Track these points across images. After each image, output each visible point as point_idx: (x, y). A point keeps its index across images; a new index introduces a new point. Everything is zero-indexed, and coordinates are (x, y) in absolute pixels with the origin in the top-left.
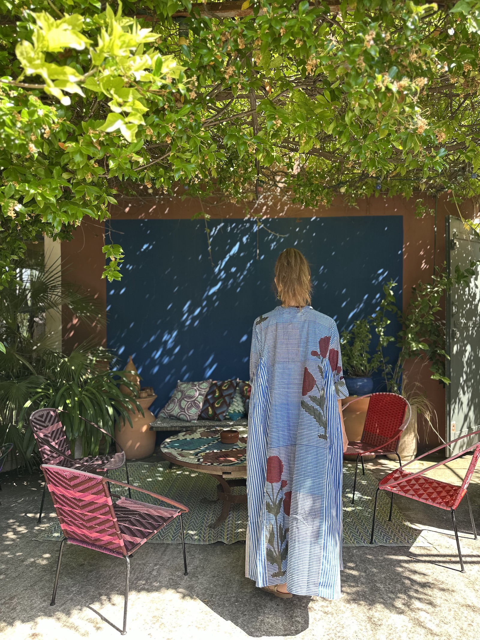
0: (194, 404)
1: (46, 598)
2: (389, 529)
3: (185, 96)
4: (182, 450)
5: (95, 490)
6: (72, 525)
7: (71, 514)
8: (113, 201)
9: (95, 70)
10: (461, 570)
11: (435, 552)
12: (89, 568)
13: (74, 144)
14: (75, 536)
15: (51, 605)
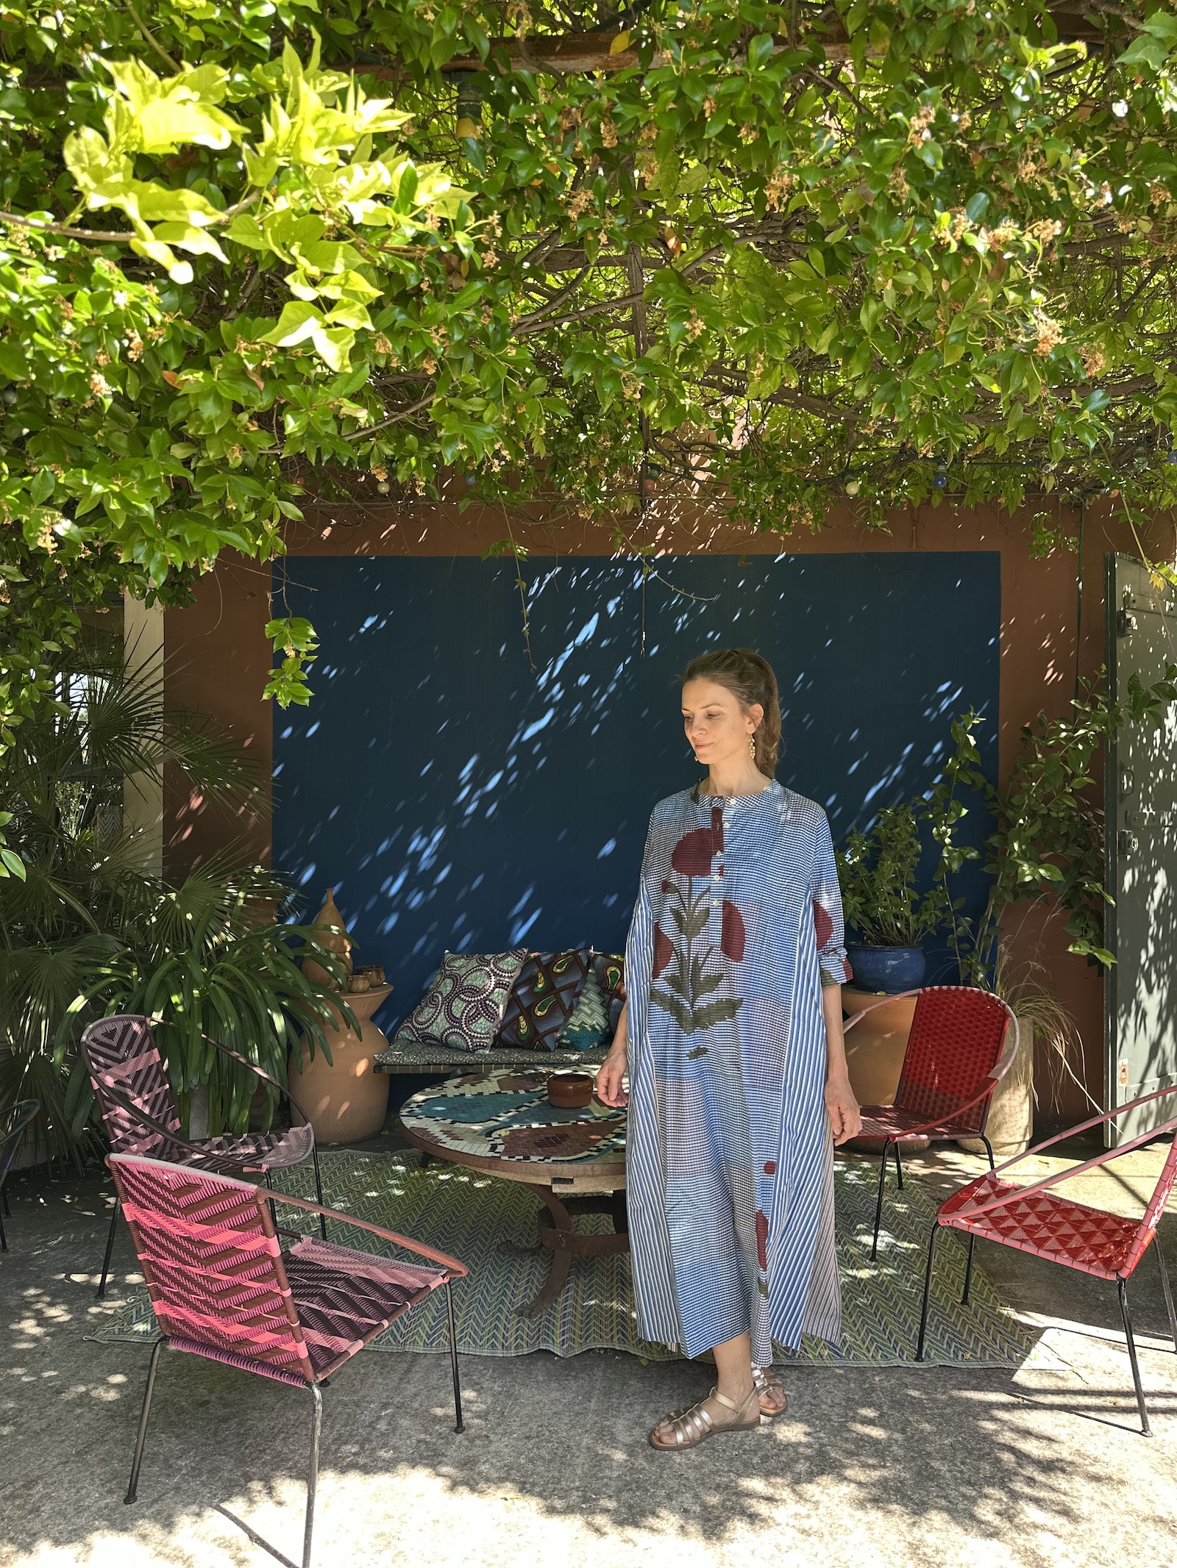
0: (485, 1009)
1: (113, 1485)
2: (964, 1323)
3: (471, 258)
4: (453, 1123)
5: (238, 1219)
6: (181, 1303)
7: (179, 1278)
8: (293, 511)
9: (253, 197)
10: (1140, 1429)
11: (1079, 1385)
12: (222, 1412)
13: (200, 375)
14: (187, 1331)
15: (126, 1502)
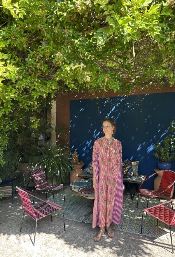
2: (154, 229)
4: (76, 186)
5: (26, 197)
6: (25, 207)
7: (24, 203)
11: (167, 243)
14: (26, 211)
15: (20, 232)
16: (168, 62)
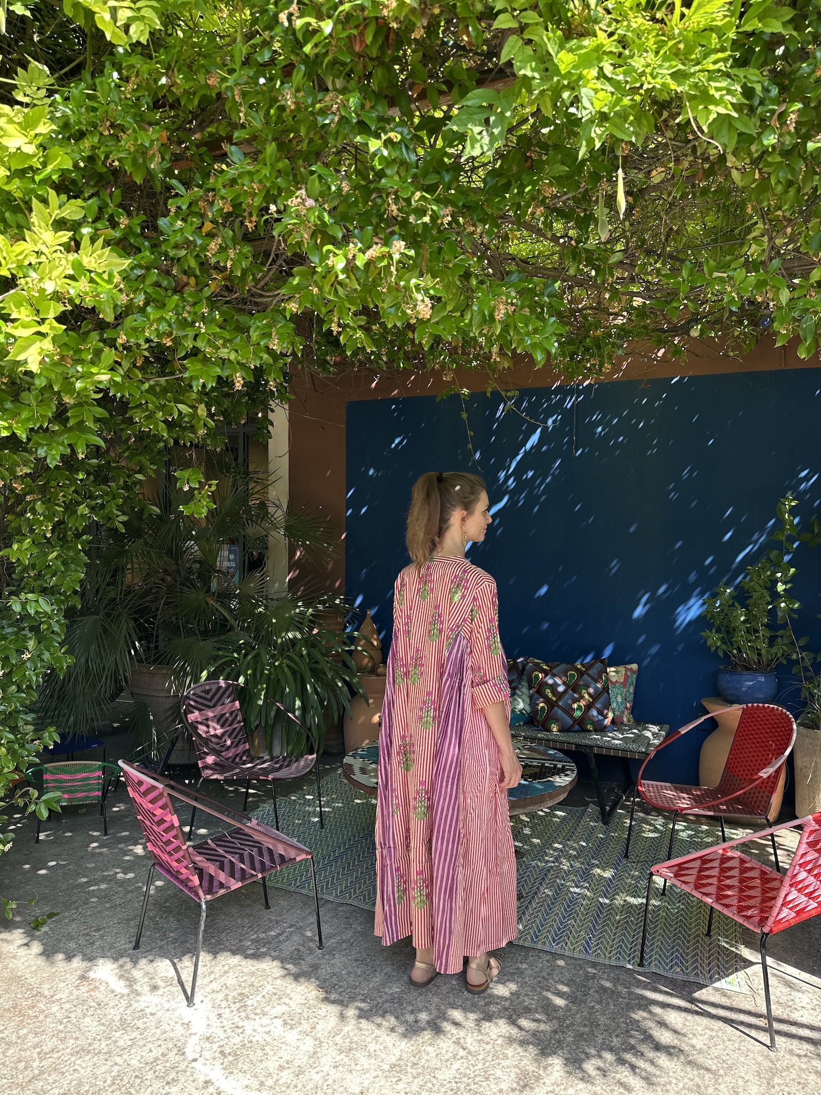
2: (695, 949)
5: (160, 803)
6: (156, 845)
7: (152, 831)
10: (769, 1045)
11: (747, 1005)
14: (161, 861)
15: (134, 949)
16: (771, 239)
